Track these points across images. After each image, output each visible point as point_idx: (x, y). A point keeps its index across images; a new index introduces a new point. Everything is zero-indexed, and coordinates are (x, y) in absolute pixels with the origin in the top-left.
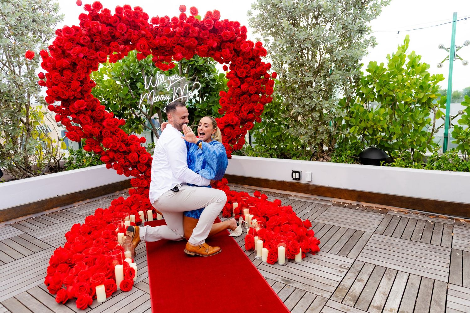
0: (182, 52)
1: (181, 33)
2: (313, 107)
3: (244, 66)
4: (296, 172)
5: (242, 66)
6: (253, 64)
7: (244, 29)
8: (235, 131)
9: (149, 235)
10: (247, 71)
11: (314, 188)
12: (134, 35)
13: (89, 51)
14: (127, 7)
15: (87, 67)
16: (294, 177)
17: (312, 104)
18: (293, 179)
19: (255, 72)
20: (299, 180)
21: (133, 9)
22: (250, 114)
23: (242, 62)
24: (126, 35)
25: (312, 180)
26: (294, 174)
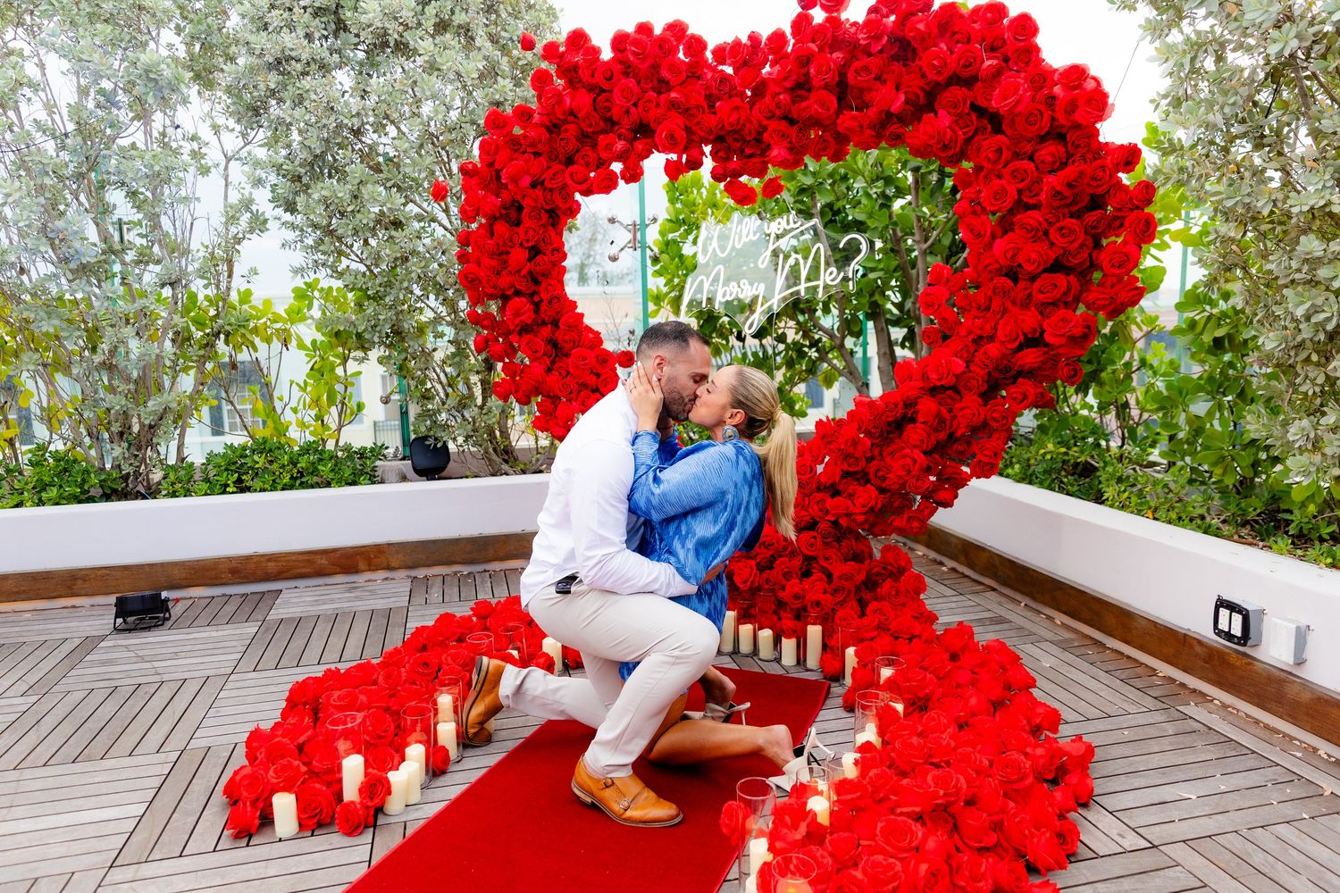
0: (790, 142)
1: (786, 78)
2: (1330, 327)
3: (1011, 167)
4: (1233, 607)
5: (1005, 167)
6: (1053, 155)
7: (1026, 26)
8: (963, 409)
9: (530, 698)
10: (1021, 186)
11: (1306, 697)
12: (658, 105)
13: (548, 168)
14: (644, 29)
15: (546, 211)
16: (1223, 625)
17: (1322, 316)
18: (1219, 632)
19: (1053, 187)
20: (1245, 645)
21: (658, 31)
22: (1029, 350)
23: (1006, 155)
24: (633, 110)
25: (1300, 663)
26: (1224, 613)
